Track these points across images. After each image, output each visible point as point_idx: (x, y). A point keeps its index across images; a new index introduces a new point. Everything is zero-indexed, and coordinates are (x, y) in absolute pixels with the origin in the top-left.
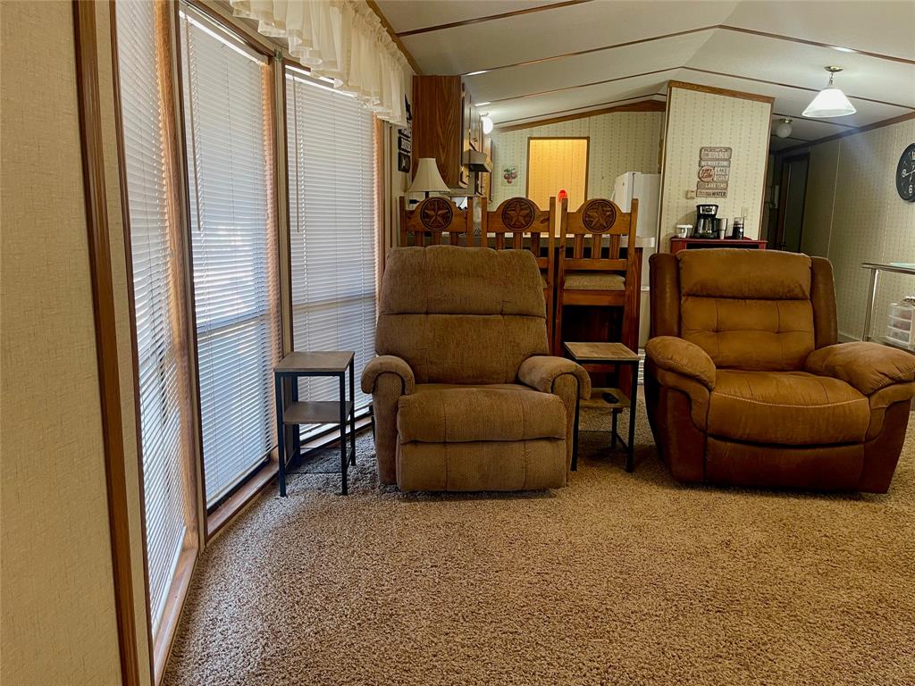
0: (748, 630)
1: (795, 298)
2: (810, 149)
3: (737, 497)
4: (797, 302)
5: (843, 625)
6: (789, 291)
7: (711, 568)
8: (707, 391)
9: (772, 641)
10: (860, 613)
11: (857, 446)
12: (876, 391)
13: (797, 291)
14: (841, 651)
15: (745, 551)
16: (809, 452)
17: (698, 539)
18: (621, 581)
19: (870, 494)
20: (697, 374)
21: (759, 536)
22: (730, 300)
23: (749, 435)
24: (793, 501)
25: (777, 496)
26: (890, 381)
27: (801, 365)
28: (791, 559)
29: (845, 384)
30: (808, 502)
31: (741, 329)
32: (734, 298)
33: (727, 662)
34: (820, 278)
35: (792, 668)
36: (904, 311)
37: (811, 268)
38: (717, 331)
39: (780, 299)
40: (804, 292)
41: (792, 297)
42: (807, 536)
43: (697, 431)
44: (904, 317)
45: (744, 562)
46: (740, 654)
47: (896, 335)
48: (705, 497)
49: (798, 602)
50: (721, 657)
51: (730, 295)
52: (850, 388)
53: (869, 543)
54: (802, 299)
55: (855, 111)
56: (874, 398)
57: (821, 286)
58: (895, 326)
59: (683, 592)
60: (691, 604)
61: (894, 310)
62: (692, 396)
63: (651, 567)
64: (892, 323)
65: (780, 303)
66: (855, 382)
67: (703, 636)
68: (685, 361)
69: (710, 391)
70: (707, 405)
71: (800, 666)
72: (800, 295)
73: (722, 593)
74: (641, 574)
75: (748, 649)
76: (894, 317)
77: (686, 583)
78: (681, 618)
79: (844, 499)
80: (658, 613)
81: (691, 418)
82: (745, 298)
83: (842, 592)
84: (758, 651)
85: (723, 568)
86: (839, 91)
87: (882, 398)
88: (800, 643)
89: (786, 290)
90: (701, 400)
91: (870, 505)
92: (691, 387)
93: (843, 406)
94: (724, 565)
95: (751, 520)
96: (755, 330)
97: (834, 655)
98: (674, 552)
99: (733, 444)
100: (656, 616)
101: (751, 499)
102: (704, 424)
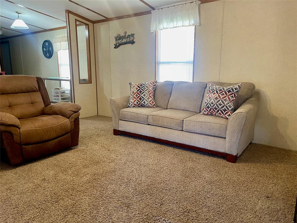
0: (68, 203)
1: (34, 91)
2: (9, 39)
3: (37, 163)
4: (36, 93)
5: (91, 186)
6: (32, 89)
7: (44, 190)
8: (18, 129)
9: (77, 201)
10: (92, 181)
11: (68, 134)
12: (70, 116)
13: (35, 88)
14: (95, 193)
15: (51, 179)
16: (56, 140)
17: (33, 183)
18: (16, 211)
19: (73, 147)
20: (13, 124)
21: (52, 172)
22: (11, 94)
23: (37, 140)
24: (55, 157)
25: (49, 157)
26: (73, 113)
27: (43, 113)
28: (66, 175)
29: (61, 116)
30: (59, 156)
31: (19, 104)
32: (13, 93)
33: (69, 216)
34: (40, 84)
35: (87, 206)
36: (56, 92)
37: (37, 81)
38: (10, 106)
39: (30, 92)
40: (37, 89)
41: (33, 91)
42: (66, 166)
43: (17, 145)
44: (56, 93)
45: (53, 182)
46: (71, 211)
47: (55, 99)
48: (26, 167)
49: (76, 186)
50: (66, 216)
51: (11, 92)
52: (63, 117)
53: (81, 160)
54: (36, 91)
55: (28, 28)
56: (70, 118)
57: (41, 86)
58: (54, 97)
59: (41, 203)
60: (46, 205)
61: (53, 92)
62: (13, 132)
63: (24, 201)
64: (53, 96)
65: (30, 93)
66: (63, 115)
67: (57, 213)
68: (7, 120)
69: (19, 129)
70: (19, 134)
71: (88, 204)
72: (36, 90)
73: (53, 196)
74: (22, 205)
75: (72, 208)
76: (53, 94)
77: (40, 199)
78: (46, 212)
79: (68, 151)
80: (37, 215)
81: (14, 141)
82: (17, 93)
83: (84, 177)
84: (75, 207)
85: (48, 188)
86: (22, 20)
87: (72, 118)
88: (84, 198)
89: (31, 89)
90: (17, 133)
91: (75, 150)
92: (12, 129)
93: (63, 123)
94: (48, 187)
95: (46, 168)
96: (24, 104)
97: (94, 196)
98: (29, 191)
99: (32, 145)
100: (37, 216)
101: (42, 162)
102: (20, 142)
